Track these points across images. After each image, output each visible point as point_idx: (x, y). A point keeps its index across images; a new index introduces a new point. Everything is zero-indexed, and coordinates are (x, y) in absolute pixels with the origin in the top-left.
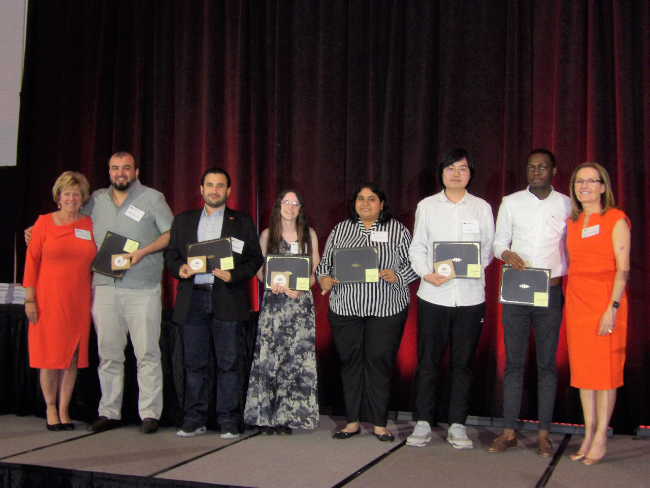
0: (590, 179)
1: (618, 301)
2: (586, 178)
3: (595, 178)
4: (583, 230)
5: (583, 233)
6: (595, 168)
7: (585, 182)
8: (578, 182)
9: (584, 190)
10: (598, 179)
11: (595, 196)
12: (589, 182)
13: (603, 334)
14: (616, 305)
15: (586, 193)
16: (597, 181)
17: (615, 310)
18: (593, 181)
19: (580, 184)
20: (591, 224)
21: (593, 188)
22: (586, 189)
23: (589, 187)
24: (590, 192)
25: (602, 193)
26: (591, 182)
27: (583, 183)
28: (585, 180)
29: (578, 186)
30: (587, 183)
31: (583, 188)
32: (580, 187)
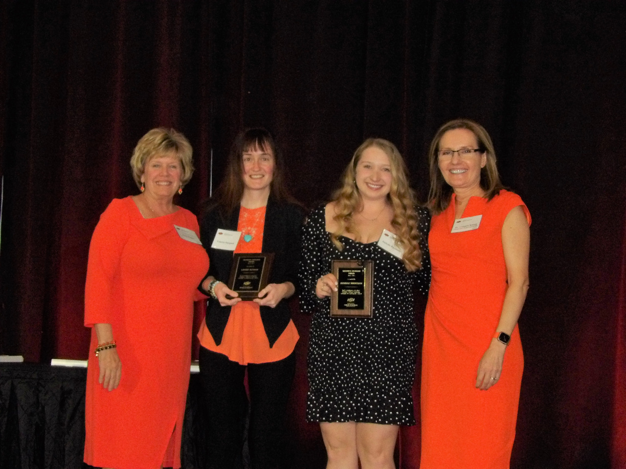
0: (464, 148)
1: (508, 333)
2: (456, 148)
3: (470, 146)
4: (456, 221)
5: (456, 225)
6: (471, 129)
7: (456, 154)
8: (444, 154)
9: (455, 167)
10: (476, 147)
11: (473, 176)
12: (463, 153)
14: (504, 338)
15: (459, 171)
16: (476, 151)
17: (502, 346)
18: (469, 151)
19: (449, 156)
20: (467, 214)
21: (468, 162)
22: (458, 164)
23: (463, 160)
24: (465, 169)
25: (482, 167)
26: (466, 152)
27: (453, 155)
28: (456, 150)
29: (444, 161)
30: (459, 155)
31: (453, 164)
32: (449, 161)
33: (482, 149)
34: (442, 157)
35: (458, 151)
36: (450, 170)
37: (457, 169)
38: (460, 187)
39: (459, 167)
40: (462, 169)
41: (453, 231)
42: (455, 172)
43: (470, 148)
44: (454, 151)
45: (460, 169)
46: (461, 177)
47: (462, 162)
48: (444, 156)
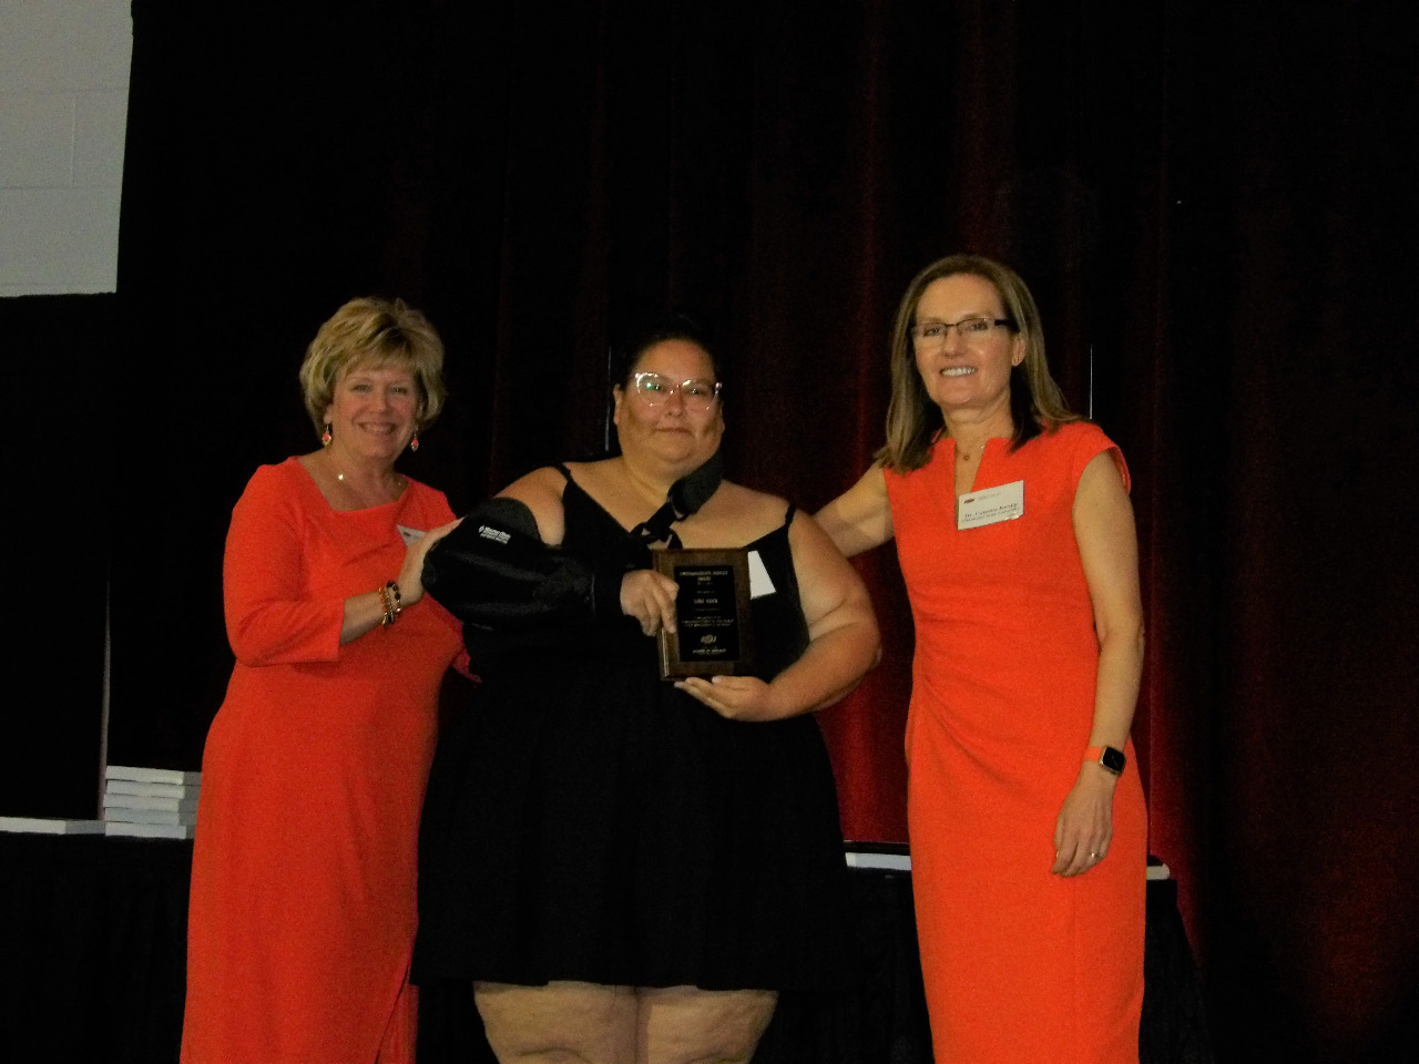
0: (971, 318)
1: (1119, 747)
2: (954, 317)
3: (987, 313)
4: (963, 498)
7: (952, 331)
8: (926, 334)
9: (950, 362)
10: (1000, 316)
11: (992, 380)
12: (968, 329)
13: (1071, 870)
14: (1113, 760)
15: (959, 371)
16: (998, 323)
17: (1109, 778)
18: (981, 326)
19: (936, 340)
21: (980, 351)
22: (956, 355)
23: (969, 346)
24: (974, 367)
25: (1016, 364)
26: (975, 329)
27: (946, 336)
28: (954, 322)
29: (929, 350)
30: (960, 333)
31: (947, 355)
32: (938, 350)
34: (920, 340)
35: (957, 325)
36: (941, 371)
37: (954, 367)
38: (958, 406)
39: (961, 360)
40: (967, 367)
41: (960, 525)
42: (951, 373)
43: (985, 318)
44: (947, 326)
45: (961, 367)
46: (963, 382)
47: (967, 350)
48: (927, 339)
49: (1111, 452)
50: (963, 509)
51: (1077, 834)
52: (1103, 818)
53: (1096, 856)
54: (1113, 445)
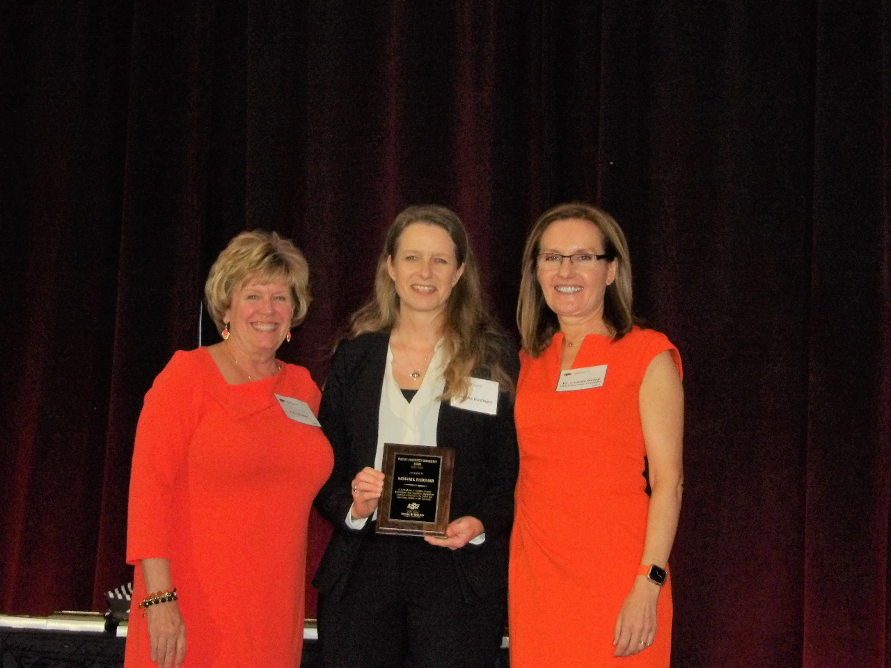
0: (580, 252)
1: (661, 566)
2: (569, 249)
3: (593, 250)
4: (563, 372)
6: (593, 220)
7: (566, 261)
8: (547, 259)
9: (564, 282)
10: (600, 252)
11: (593, 297)
12: (578, 259)
13: (627, 653)
14: (657, 574)
15: (569, 289)
16: (599, 258)
17: (655, 588)
18: (587, 257)
19: (554, 264)
20: (583, 361)
21: (586, 275)
22: (569, 278)
23: (577, 272)
24: (581, 287)
25: (608, 284)
26: (583, 259)
27: (562, 262)
28: (567, 254)
29: (547, 271)
30: (572, 262)
31: (562, 278)
32: (555, 272)
33: (610, 253)
34: (542, 263)
35: (570, 257)
36: (556, 287)
37: (566, 286)
38: (570, 314)
39: (571, 282)
40: (575, 286)
41: (559, 389)
42: (563, 289)
43: (590, 253)
44: (563, 257)
45: (571, 286)
46: (572, 298)
47: (576, 274)
48: (548, 263)
49: (671, 351)
50: (562, 379)
51: (631, 628)
52: (650, 617)
53: (645, 644)
54: (672, 347)
